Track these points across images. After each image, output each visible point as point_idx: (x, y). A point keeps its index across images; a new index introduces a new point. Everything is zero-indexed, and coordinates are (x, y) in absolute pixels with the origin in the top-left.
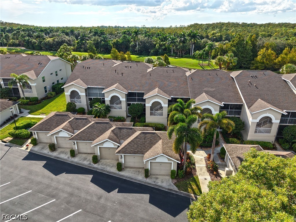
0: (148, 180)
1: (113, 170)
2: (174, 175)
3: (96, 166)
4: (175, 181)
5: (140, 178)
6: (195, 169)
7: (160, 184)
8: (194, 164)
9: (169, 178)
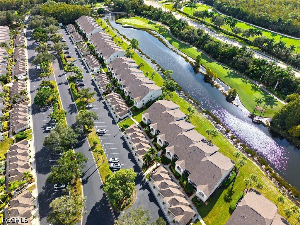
3: (132, 150)
4: (143, 166)
7: (139, 164)
8: (152, 166)
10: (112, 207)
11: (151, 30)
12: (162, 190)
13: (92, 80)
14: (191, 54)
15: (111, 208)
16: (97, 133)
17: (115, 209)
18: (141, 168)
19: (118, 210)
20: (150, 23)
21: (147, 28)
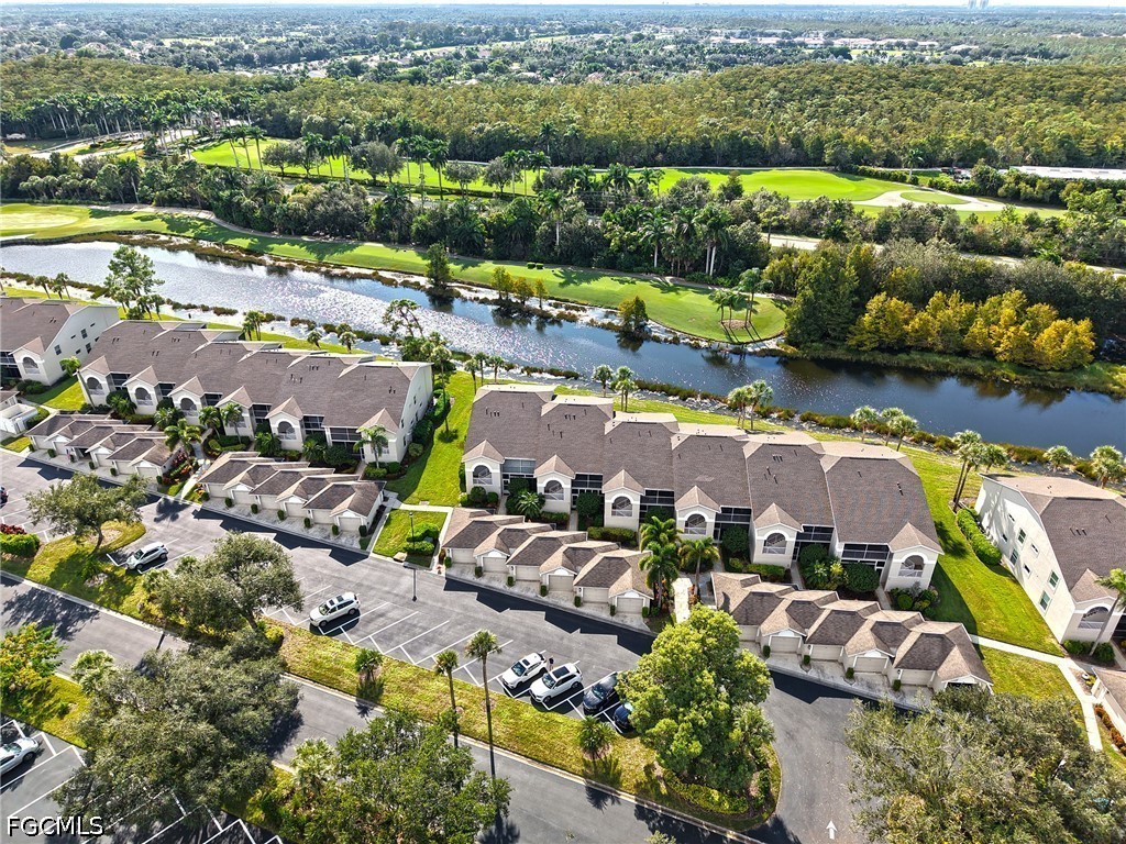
0: (614, 619)
1: (569, 605)
2: (646, 613)
3: (545, 599)
4: (647, 620)
5: (605, 615)
6: (673, 604)
7: (629, 623)
8: (673, 599)
9: (640, 616)
10: (728, 827)
11: (131, 233)
12: (810, 632)
13: (28, 463)
14: (381, 261)
15: (729, 836)
16: (314, 629)
17: (747, 823)
18: (647, 628)
19: (761, 819)
20: (96, 214)
21: (102, 230)
